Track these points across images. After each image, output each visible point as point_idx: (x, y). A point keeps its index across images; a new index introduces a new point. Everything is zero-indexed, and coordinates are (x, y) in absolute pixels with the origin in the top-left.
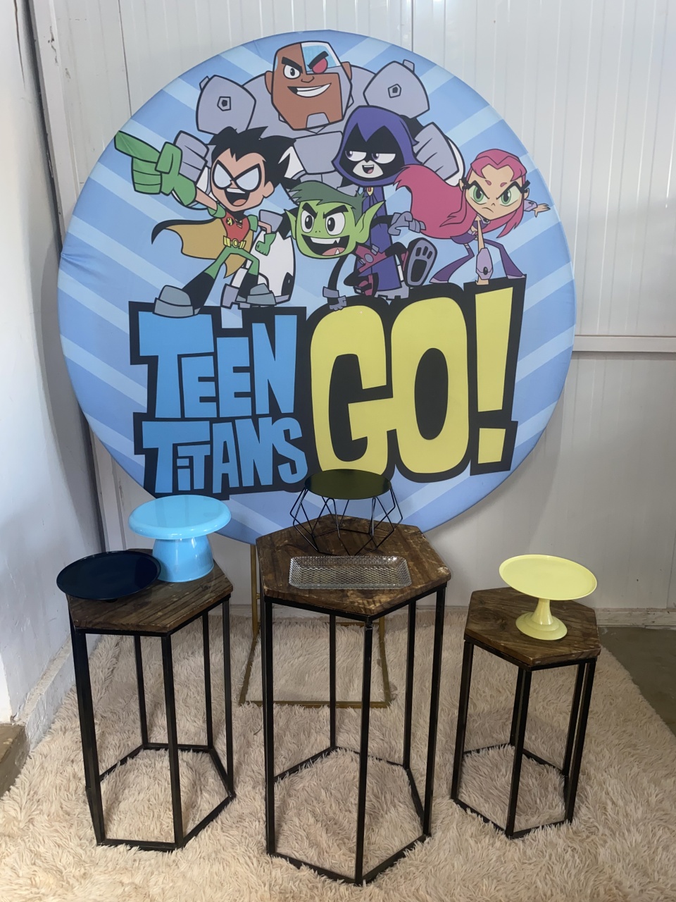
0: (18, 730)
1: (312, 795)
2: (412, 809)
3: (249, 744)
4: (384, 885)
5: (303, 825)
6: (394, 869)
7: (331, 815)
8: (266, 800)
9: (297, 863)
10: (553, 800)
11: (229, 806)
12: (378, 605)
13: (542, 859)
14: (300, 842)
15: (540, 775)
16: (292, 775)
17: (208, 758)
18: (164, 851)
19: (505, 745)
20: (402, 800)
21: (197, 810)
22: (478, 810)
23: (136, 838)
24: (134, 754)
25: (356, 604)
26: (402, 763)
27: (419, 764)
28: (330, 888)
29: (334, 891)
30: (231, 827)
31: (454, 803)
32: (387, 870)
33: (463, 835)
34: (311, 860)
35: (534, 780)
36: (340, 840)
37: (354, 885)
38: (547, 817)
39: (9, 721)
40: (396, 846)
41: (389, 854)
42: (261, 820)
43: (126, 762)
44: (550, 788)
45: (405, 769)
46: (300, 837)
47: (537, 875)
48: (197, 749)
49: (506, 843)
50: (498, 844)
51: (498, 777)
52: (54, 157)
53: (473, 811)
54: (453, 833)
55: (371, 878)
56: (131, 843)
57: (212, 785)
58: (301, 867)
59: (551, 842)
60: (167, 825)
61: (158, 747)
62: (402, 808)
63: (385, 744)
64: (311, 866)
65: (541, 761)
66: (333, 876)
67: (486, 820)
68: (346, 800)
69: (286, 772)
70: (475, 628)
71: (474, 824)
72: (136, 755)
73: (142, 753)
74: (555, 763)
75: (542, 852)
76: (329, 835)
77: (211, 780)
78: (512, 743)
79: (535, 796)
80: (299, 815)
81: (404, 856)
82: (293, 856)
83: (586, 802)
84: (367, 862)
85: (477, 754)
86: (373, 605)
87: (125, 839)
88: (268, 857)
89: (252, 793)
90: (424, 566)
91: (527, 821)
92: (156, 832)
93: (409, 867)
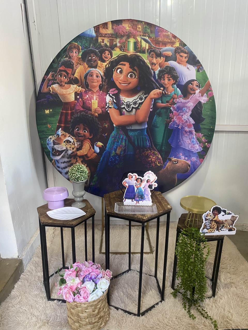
0: (20, 261)
1: (122, 286)
2: (157, 291)
7: (129, 292)
10: (208, 289)
14: (118, 301)
16: (115, 279)
20: (154, 288)
22: (181, 292)
25: (139, 217)
26: (154, 275)
27: (160, 276)
31: (172, 289)
32: (149, 312)
36: (132, 301)
39: (17, 257)
40: (152, 304)
41: (149, 306)
44: (207, 285)
52: (34, 63)
54: (172, 300)
55: (143, 314)
59: (207, 304)
62: (154, 291)
63: (148, 269)
66: (130, 313)
68: (134, 288)
69: (113, 277)
73: (63, 270)
74: (209, 277)
76: (128, 299)
81: (155, 307)
86: (145, 218)
90: (163, 205)
93: (156, 311)
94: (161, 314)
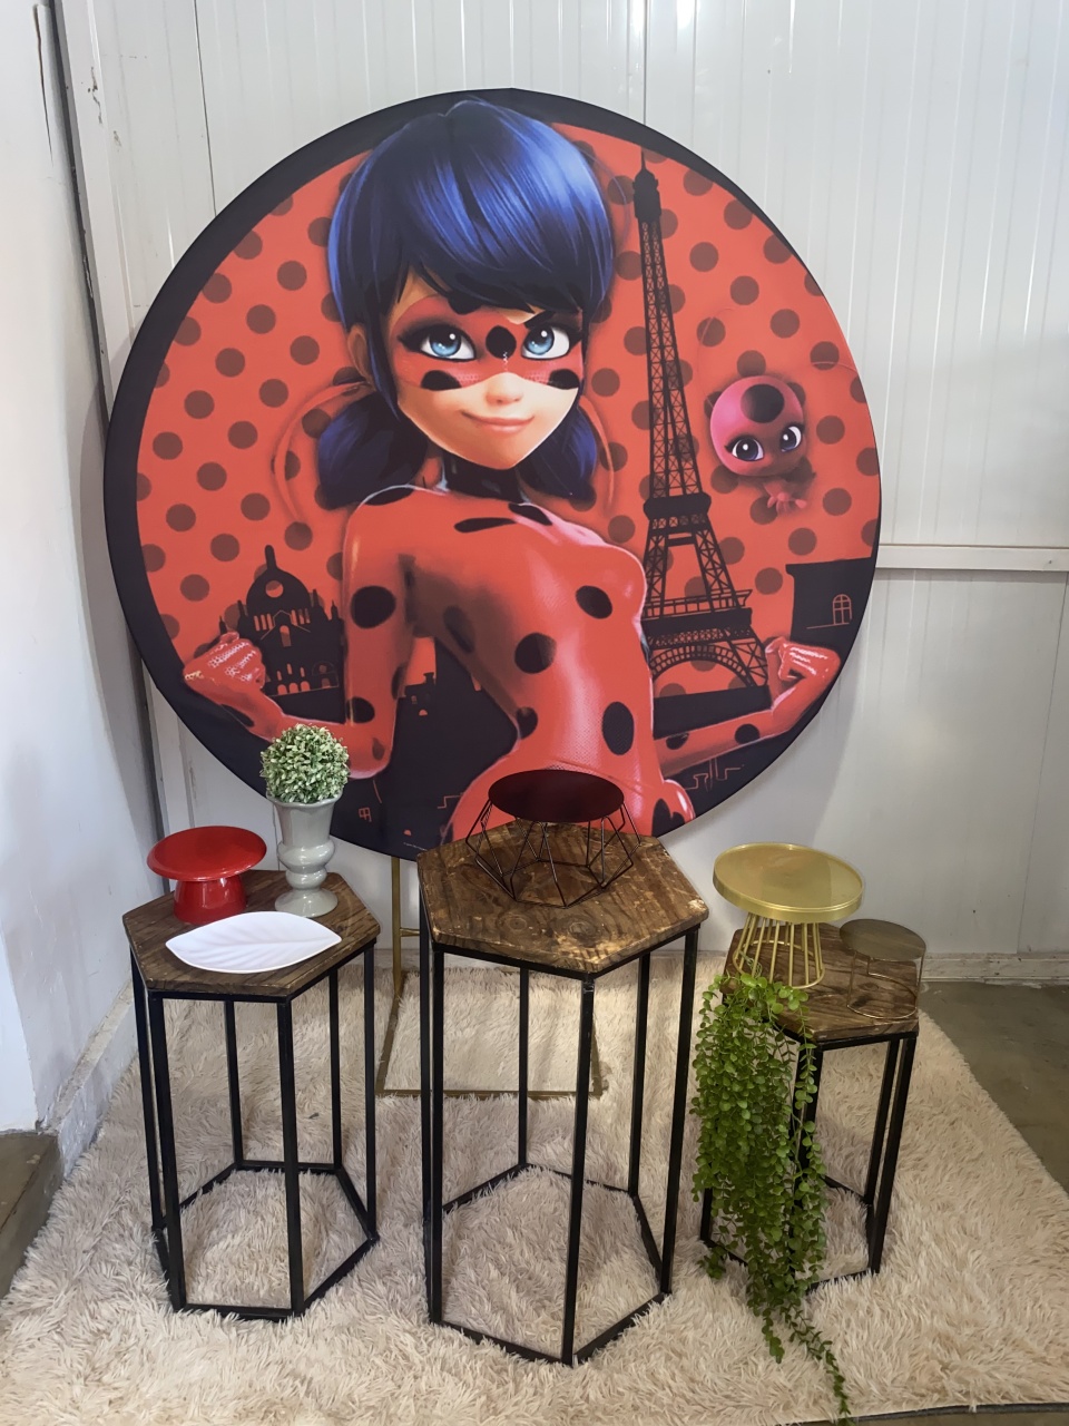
1: (493, 1235)
2: (642, 1255)
4: (605, 1365)
6: (618, 1343)
7: (524, 1265)
9: (476, 1336)
10: (851, 1240)
11: (369, 1253)
12: (603, 956)
13: (835, 1325)
14: (477, 1305)
15: (830, 1204)
16: (463, 1206)
17: (335, 1182)
21: (323, 1261)
22: (740, 1256)
23: (231, 1302)
24: (222, 1177)
25: (571, 956)
26: (626, 1184)
31: (704, 1245)
32: (609, 1344)
38: (842, 1266)
39: (33, 1127)
40: (621, 1308)
41: (610, 1321)
43: (211, 1189)
45: (632, 1196)
46: (477, 1298)
48: (317, 1169)
52: (94, 266)
55: (587, 1353)
56: (223, 1311)
57: (343, 1223)
58: (482, 1342)
60: (277, 1282)
61: (258, 1166)
62: (627, 1256)
63: (601, 1161)
64: (496, 1341)
65: (832, 1184)
66: (529, 1354)
72: (225, 1179)
73: (235, 1175)
75: (836, 1317)
76: (521, 1294)
77: (341, 1215)
80: (475, 1266)
81: (633, 1325)
82: (469, 1326)
83: (898, 1241)
84: (579, 1334)
86: (596, 958)
87: (216, 1303)
88: (432, 1327)
89: (405, 1233)
90: (669, 899)
92: (262, 1293)
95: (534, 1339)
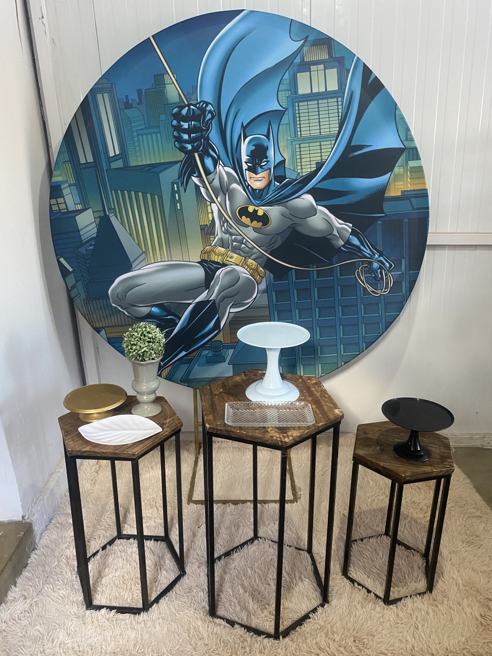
0: (28, 526)
1: (241, 572)
2: (314, 583)
3: (194, 535)
4: (295, 639)
5: (235, 595)
6: (302, 627)
7: (256, 587)
8: (208, 576)
9: (232, 623)
10: (418, 576)
11: (181, 581)
12: (291, 438)
13: (410, 620)
14: (233, 607)
15: (407, 558)
16: (227, 557)
17: (165, 545)
18: (135, 614)
19: (382, 535)
20: (306, 576)
21: (158, 584)
22: (363, 584)
23: (115, 605)
24: (111, 543)
25: (275, 438)
26: (306, 549)
27: (319, 549)
28: (256, 641)
29: (259, 643)
30: (183, 596)
31: (345, 578)
32: (297, 628)
33: (352, 602)
34: (242, 620)
35: (403, 562)
36: (262, 606)
37: (274, 639)
38: (413, 589)
39: (21, 519)
40: (304, 610)
41: (298, 616)
42: (205, 591)
43: (106, 548)
44: (415, 568)
45: (309, 553)
46: (233, 604)
47: (408, 631)
48: (157, 539)
49: (384, 608)
50: (378, 609)
51: (377, 559)
52: (45, 105)
53: (359, 584)
54: (344, 601)
55: (286, 633)
56: (111, 608)
57: (168, 565)
58: (235, 626)
59: (417, 608)
60: (137, 595)
61: (128, 537)
62: (307, 582)
63: (294, 535)
64: (242, 625)
65: (408, 548)
66: (258, 632)
67: (369, 591)
68: (266, 576)
69: (222, 555)
70: (361, 452)
71: (360, 594)
72: (113, 543)
73: (118, 542)
74: (418, 548)
75: (411, 615)
76: (255, 602)
77: (167, 562)
78: (387, 533)
79: (404, 573)
80: (232, 587)
81: (310, 618)
82: (229, 618)
83: (442, 578)
84: (283, 622)
85: (361, 542)
86: (287, 439)
87: (107, 605)
88: (210, 619)
89: (198, 571)
90: (323, 408)
91: (399, 591)
92: (129, 600)
93: (313, 626)
94: (322, 633)
95: (261, 625)
